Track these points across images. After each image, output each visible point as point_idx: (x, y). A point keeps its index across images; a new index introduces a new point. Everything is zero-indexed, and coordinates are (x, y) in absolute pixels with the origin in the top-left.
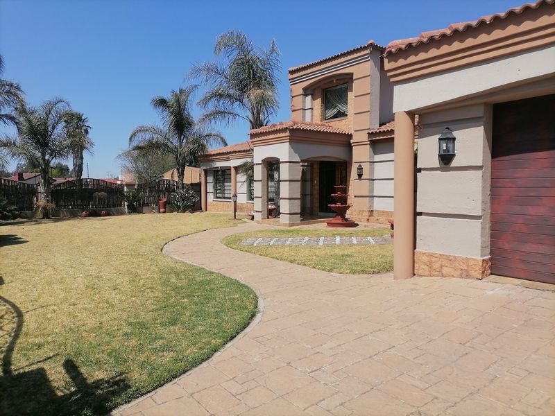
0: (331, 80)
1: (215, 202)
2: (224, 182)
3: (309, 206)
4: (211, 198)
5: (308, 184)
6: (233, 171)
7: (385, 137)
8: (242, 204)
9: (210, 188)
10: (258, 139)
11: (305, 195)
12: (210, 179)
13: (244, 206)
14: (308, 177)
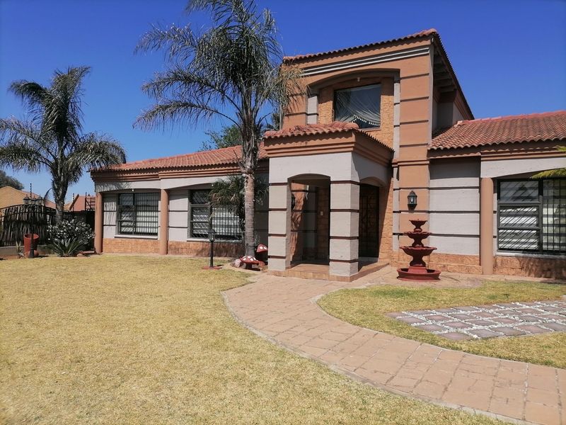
0: (354, 77)
1: (119, 240)
2: (136, 211)
3: (313, 246)
4: (110, 233)
5: (312, 216)
6: (164, 195)
7: (451, 156)
8: (179, 243)
9: (111, 218)
10: (282, 145)
11: (305, 231)
12: (111, 206)
13: (183, 246)
14: (312, 207)
